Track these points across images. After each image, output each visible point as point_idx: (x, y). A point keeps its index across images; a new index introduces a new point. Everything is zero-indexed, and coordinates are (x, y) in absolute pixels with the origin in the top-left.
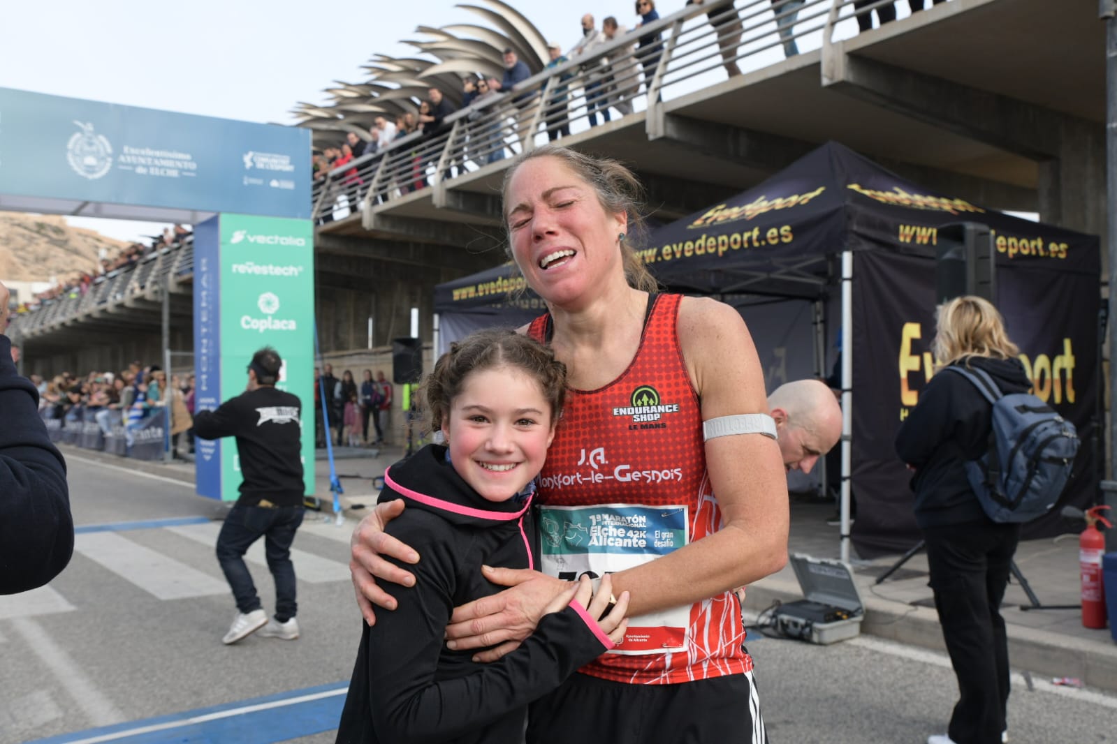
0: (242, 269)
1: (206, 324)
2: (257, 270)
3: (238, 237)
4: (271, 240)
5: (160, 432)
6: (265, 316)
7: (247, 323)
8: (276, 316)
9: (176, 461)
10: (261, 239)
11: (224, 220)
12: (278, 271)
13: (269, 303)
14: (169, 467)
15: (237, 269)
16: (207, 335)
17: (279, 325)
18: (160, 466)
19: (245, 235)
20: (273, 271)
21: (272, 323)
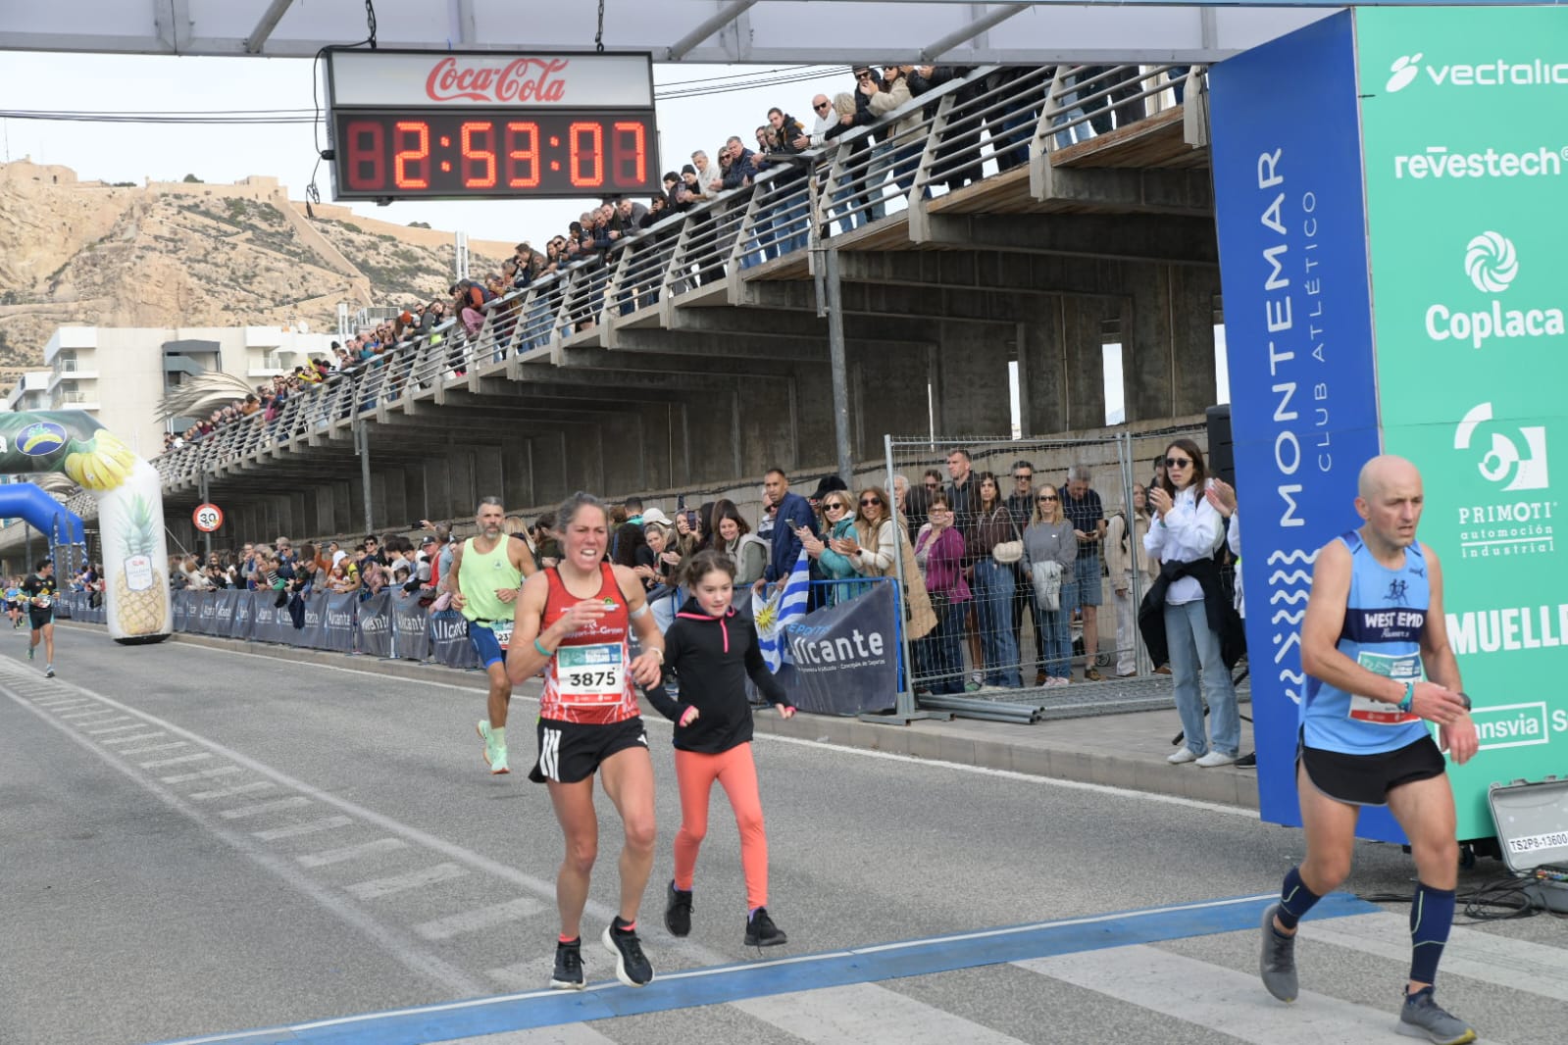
0: (1417, 166)
1: (1283, 341)
2: (1456, 165)
3: (1402, 75)
4: (1485, 75)
5: (876, 640)
6: (1483, 302)
7: (1441, 324)
8: (1515, 298)
9: (923, 713)
10: (1461, 74)
11: (1367, 25)
12: (1511, 164)
13: (1491, 262)
14: (915, 728)
15: (1405, 166)
16: (1285, 372)
17: (1521, 324)
18: (892, 727)
19: (1421, 65)
20: (1497, 165)
21: (1504, 321)
